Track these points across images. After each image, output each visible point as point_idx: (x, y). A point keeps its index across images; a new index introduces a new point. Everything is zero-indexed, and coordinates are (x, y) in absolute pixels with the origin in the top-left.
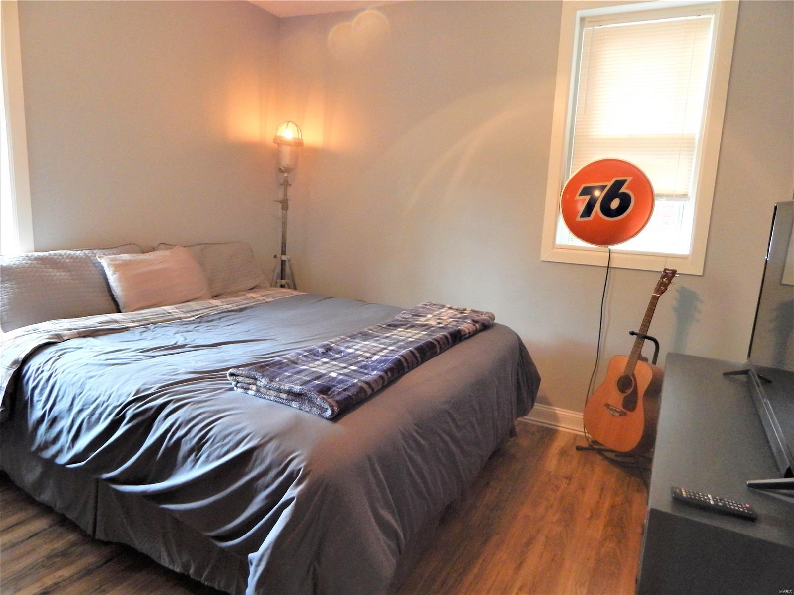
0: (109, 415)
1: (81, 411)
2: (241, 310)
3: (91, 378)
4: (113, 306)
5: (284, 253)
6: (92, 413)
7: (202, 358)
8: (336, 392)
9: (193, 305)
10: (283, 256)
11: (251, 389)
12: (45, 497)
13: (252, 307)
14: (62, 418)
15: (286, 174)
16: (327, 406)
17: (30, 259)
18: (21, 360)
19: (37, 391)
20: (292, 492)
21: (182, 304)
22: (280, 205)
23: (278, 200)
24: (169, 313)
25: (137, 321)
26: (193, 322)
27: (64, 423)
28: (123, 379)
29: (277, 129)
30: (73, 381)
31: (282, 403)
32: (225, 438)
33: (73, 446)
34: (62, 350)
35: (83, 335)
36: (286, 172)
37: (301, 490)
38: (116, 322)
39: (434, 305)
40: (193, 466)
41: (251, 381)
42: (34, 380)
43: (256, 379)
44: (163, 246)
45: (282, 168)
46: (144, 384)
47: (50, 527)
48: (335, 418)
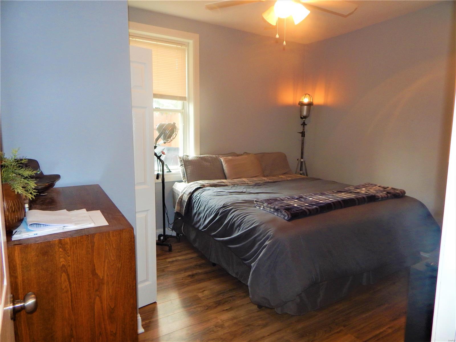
0: (215, 212)
1: (207, 210)
2: (274, 182)
3: (211, 199)
4: (224, 177)
5: (302, 158)
6: (210, 212)
7: (249, 196)
8: (293, 211)
9: (255, 179)
10: (302, 159)
11: (262, 207)
12: (196, 245)
13: (279, 181)
14: (201, 213)
15: (304, 119)
16: (286, 215)
17: (198, 158)
18: (191, 192)
19: (195, 203)
20: (267, 243)
21: (250, 178)
22: (301, 134)
23: (300, 132)
24: (244, 181)
25: (231, 183)
26: (253, 185)
27: (202, 215)
28: (220, 200)
29: (300, 98)
30: (206, 200)
31: (272, 213)
32: (248, 222)
33: (204, 223)
34: (204, 190)
35: (211, 186)
36: (304, 118)
37: (270, 242)
38: (224, 182)
39: (371, 184)
40: (238, 232)
41: (261, 204)
42: (195, 200)
43: (263, 203)
44: (245, 154)
45: (302, 117)
46: (227, 202)
47: (197, 257)
48: (289, 220)
